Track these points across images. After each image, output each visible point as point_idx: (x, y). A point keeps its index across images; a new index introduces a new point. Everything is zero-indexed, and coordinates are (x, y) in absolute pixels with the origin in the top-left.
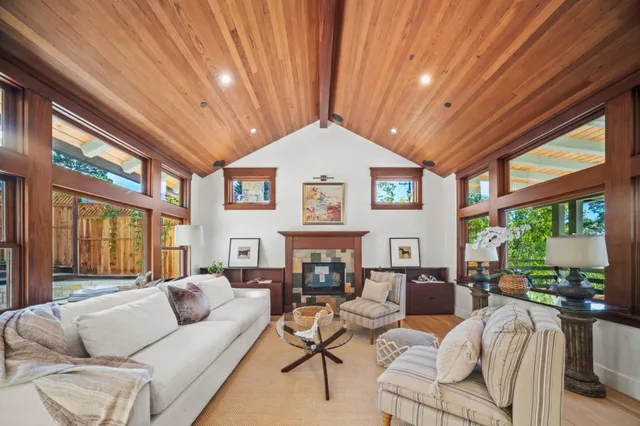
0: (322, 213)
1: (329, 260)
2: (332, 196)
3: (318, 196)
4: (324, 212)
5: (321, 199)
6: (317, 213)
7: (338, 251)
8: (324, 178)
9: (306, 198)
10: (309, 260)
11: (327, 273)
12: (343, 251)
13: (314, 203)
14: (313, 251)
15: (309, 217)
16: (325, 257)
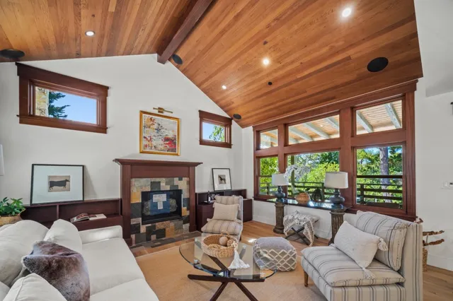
0: (159, 142)
1: (168, 188)
2: (169, 129)
3: (155, 126)
4: (162, 142)
5: (158, 130)
6: (154, 143)
7: (176, 179)
8: (161, 110)
9: (142, 127)
10: (148, 189)
11: (165, 200)
12: (181, 179)
13: (150, 132)
14: (153, 180)
15: (146, 146)
16: (164, 185)
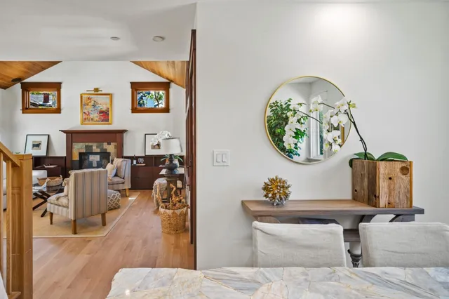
0: (95, 115)
1: (98, 150)
2: (103, 103)
3: (93, 102)
5: (94, 106)
6: (91, 116)
7: (105, 144)
8: (97, 90)
9: (83, 105)
10: (84, 151)
11: (99, 160)
12: (109, 144)
13: (89, 108)
14: (87, 144)
15: (85, 119)
16: (95, 149)
